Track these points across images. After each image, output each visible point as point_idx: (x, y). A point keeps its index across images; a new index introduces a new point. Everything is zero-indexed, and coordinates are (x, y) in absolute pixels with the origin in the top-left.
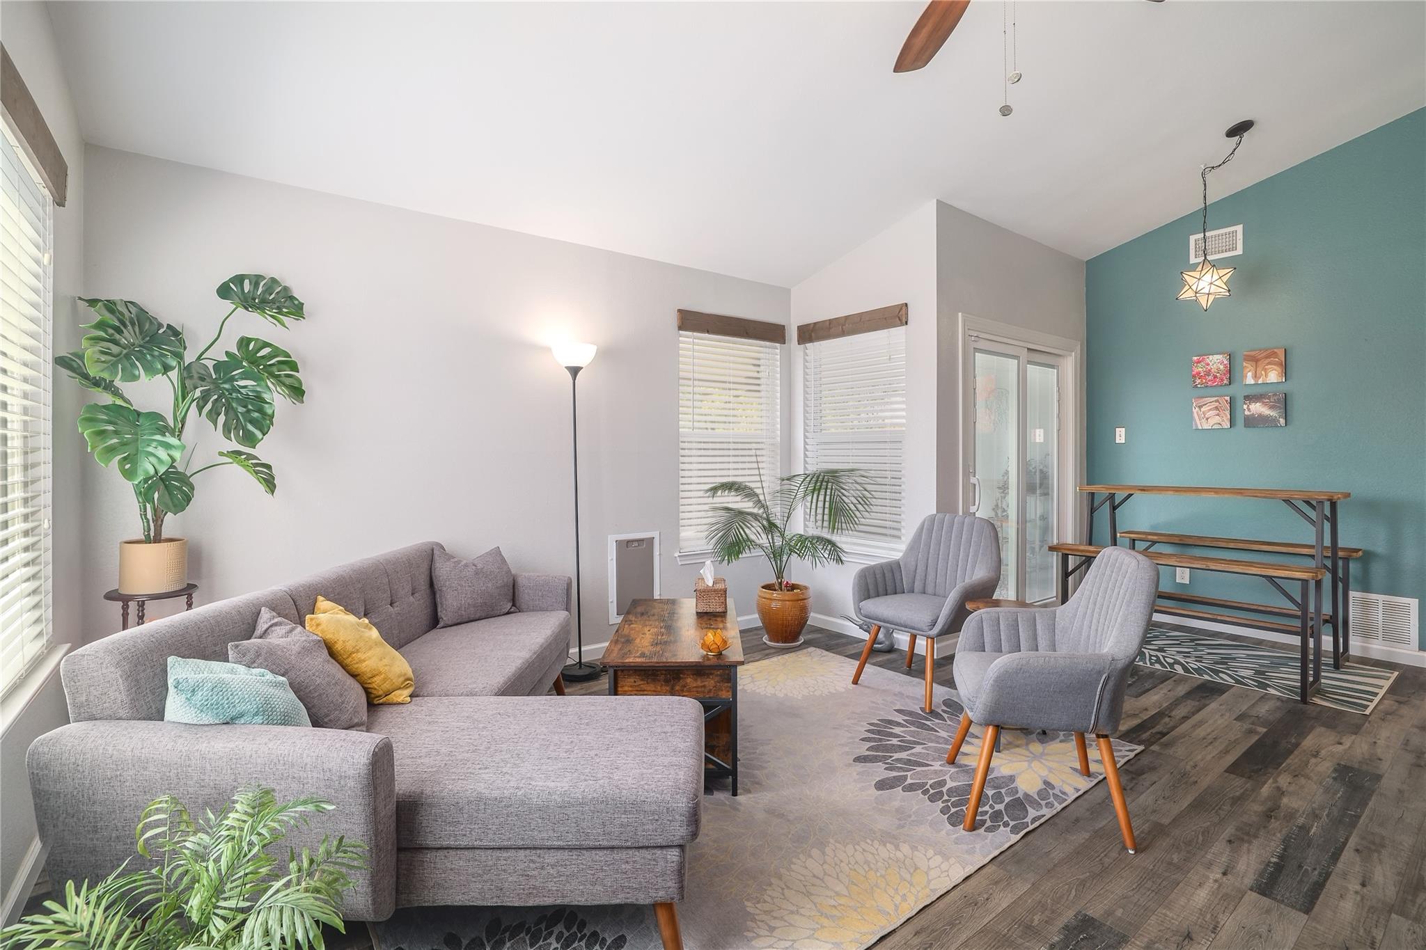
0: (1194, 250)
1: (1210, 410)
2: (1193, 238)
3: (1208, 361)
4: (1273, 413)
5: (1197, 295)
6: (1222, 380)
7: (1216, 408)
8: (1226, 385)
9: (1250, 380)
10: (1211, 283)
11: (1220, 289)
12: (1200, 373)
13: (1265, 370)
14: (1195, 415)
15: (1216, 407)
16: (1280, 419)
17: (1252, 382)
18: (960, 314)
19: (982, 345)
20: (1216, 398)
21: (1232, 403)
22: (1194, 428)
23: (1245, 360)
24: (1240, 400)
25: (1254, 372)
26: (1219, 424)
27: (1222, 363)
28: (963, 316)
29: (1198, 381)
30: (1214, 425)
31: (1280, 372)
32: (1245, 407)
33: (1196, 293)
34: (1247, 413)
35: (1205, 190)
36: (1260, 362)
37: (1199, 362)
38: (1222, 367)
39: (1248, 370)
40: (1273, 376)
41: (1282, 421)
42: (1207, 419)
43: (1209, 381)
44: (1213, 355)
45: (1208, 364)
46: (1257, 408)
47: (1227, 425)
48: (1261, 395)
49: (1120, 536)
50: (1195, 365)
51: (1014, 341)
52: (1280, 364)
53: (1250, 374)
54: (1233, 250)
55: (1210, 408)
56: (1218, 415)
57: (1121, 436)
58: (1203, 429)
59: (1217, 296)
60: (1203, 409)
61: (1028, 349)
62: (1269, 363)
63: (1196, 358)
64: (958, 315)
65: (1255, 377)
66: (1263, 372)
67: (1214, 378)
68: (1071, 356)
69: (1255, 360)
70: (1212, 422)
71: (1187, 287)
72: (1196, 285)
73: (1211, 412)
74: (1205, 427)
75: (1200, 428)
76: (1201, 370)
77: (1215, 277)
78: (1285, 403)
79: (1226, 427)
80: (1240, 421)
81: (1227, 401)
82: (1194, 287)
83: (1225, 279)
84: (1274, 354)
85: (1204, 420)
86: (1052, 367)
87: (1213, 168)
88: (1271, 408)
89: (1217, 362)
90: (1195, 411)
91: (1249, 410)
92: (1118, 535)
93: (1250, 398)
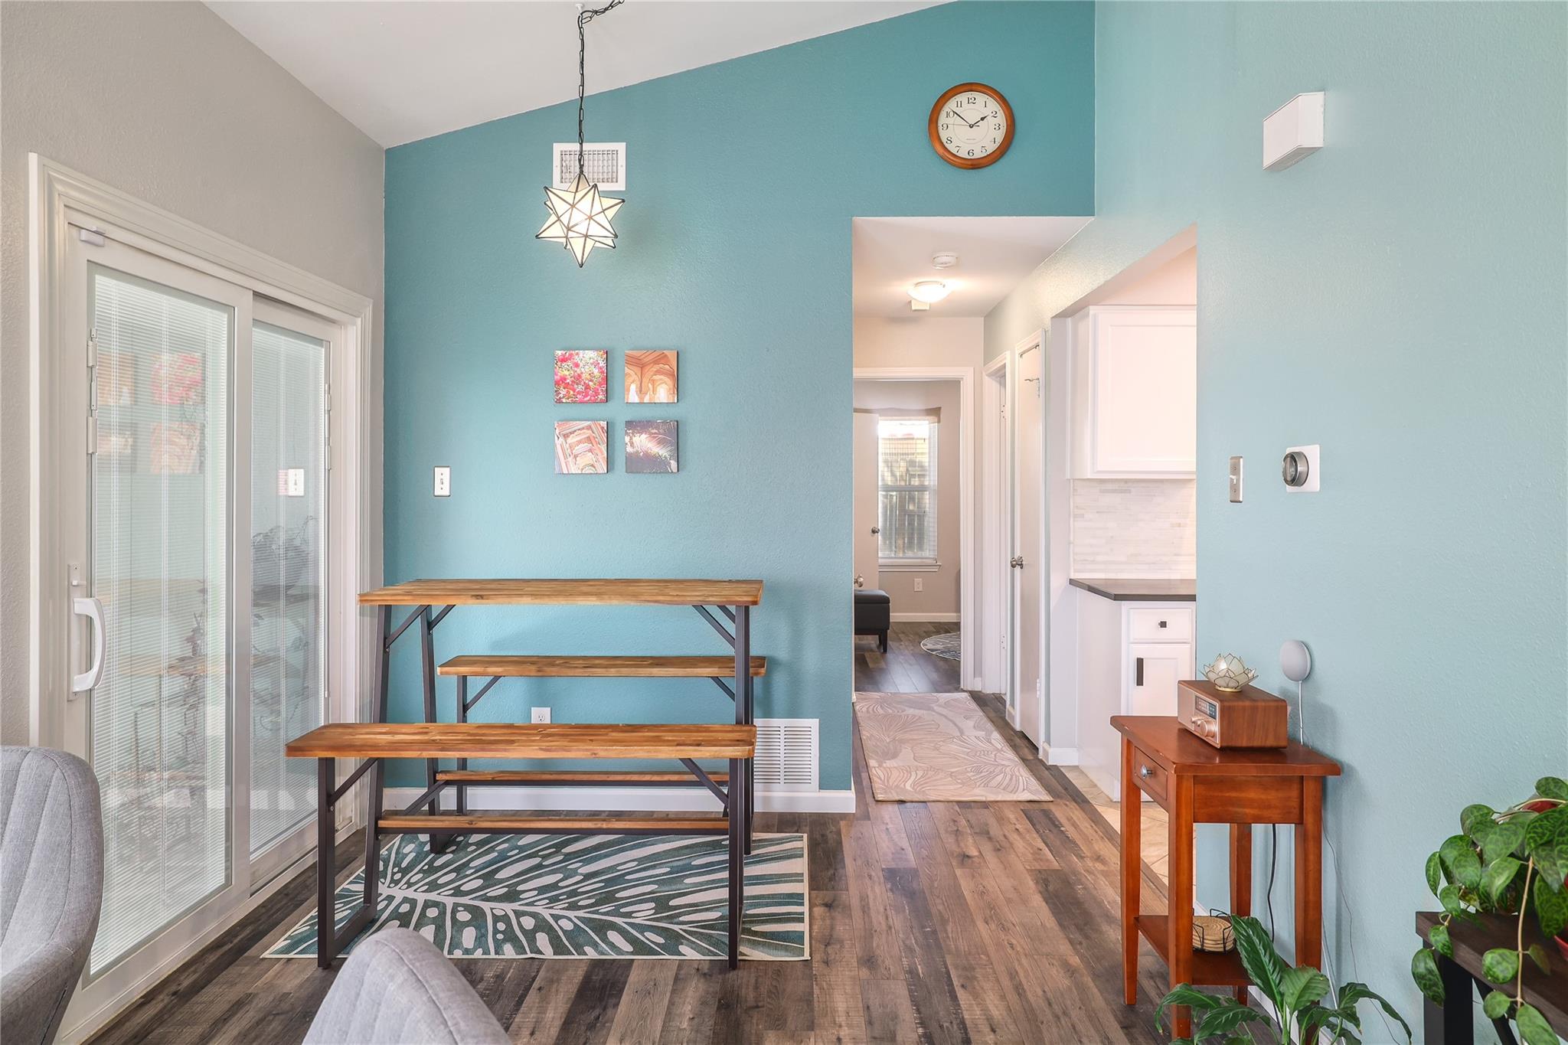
0: (559, 168)
1: (580, 442)
2: (558, 148)
3: (577, 359)
4: (663, 452)
5: (571, 234)
6: (597, 394)
7: (589, 440)
8: (602, 401)
9: (633, 397)
10: (591, 218)
11: (601, 232)
12: (565, 379)
13: (653, 382)
14: (559, 447)
15: (588, 437)
16: (671, 461)
17: (637, 400)
18: (33, 158)
19: (108, 256)
20: (589, 423)
21: (609, 431)
22: (557, 471)
23: (628, 363)
24: (620, 427)
25: (639, 383)
26: (592, 466)
27: (596, 364)
28: (42, 167)
29: (563, 392)
30: (585, 467)
31: (672, 387)
32: (627, 439)
33: (569, 229)
34: (629, 449)
35: (583, 50)
36: (646, 369)
37: (564, 360)
38: (596, 372)
39: (631, 379)
40: (663, 393)
41: (674, 464)
42: (576, 457)
43: (579, 393)
44: (584, 349)
45: (577, 365)
46: (643, 443)
47: (602, 467)
48: (648, 422)
49: (442, 673)
50: (559, 363)
51: (216, 268)
52: (670, 375)
53: (633, 387)
54: (612, 182)
55: (578, 438)
56: (590, 451)
57: (442, 481)
58: (569, 474)
59: (598, 244)
60: (570, 440)
61: (256, 294)
62: (658, 372)
63: (559, 353)
64: (27, 158)
65: (641, 391)
66: (650, 385)
67: (586, 388)
68: (355, 324)
69: (639, 364)
70: (583, 461)
71: (553, 218)
72: (567, 215)
73: (581, 445)
74: (574, 470)
75: (565, 471)
76: (567, 373)
77: (597, 208)
78: (674, 433)
79: (601, 472)
80: (620, 462)
81: (603, 428)
82: (565, 219)
83: (611, 213)
84: (662, 359)
85: (570, 459)
86: (318, 341)
87: (596, 12)
88: (661, 442)
89: (589, 362)
90: (559, 442)
91: (632, 444)
92: (438, 670)
93: (632, 425)
